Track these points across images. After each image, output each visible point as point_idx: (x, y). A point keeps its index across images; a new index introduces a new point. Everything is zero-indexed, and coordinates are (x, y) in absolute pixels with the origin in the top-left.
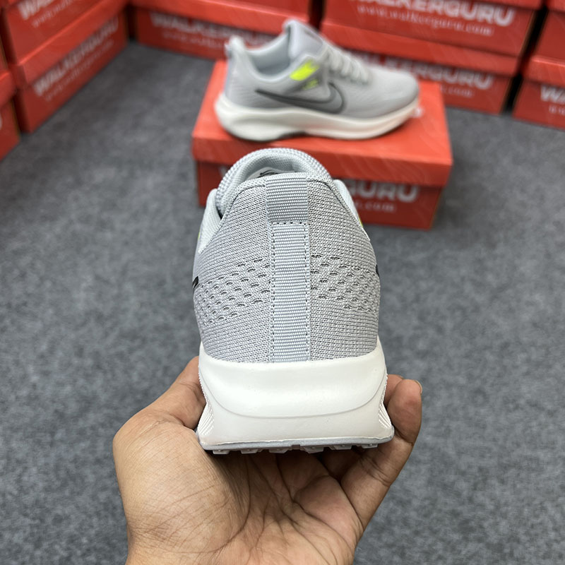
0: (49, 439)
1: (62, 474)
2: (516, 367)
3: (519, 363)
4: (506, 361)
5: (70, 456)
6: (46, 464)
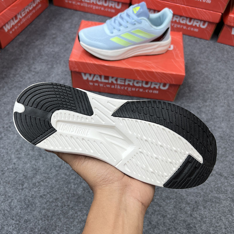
0: (21, 187)
5: (30, 195)
6: (21, 198)
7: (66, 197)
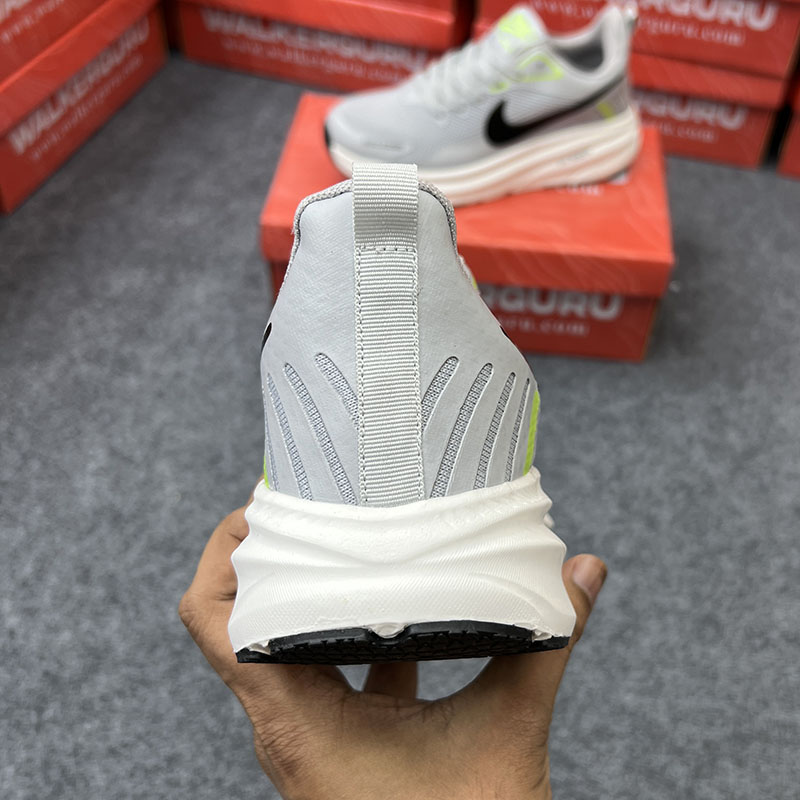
0: (34, 718)
1: (55, 774)
2: (767, 580)
3: (771, 573)
4: (754, 571)
5: (69, 746)
6: (29, 760)
7: (208, 749)
